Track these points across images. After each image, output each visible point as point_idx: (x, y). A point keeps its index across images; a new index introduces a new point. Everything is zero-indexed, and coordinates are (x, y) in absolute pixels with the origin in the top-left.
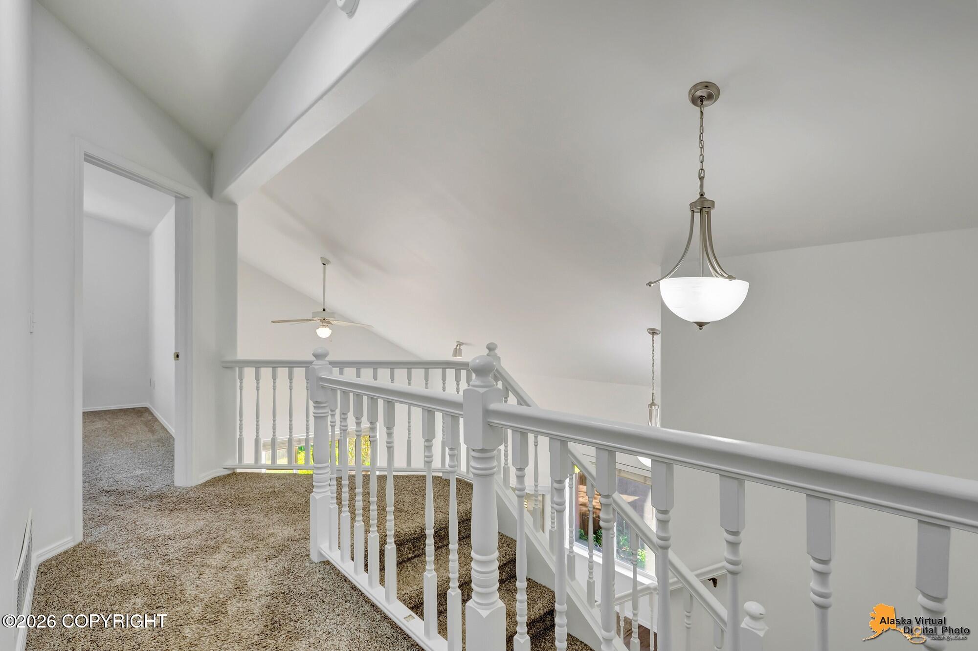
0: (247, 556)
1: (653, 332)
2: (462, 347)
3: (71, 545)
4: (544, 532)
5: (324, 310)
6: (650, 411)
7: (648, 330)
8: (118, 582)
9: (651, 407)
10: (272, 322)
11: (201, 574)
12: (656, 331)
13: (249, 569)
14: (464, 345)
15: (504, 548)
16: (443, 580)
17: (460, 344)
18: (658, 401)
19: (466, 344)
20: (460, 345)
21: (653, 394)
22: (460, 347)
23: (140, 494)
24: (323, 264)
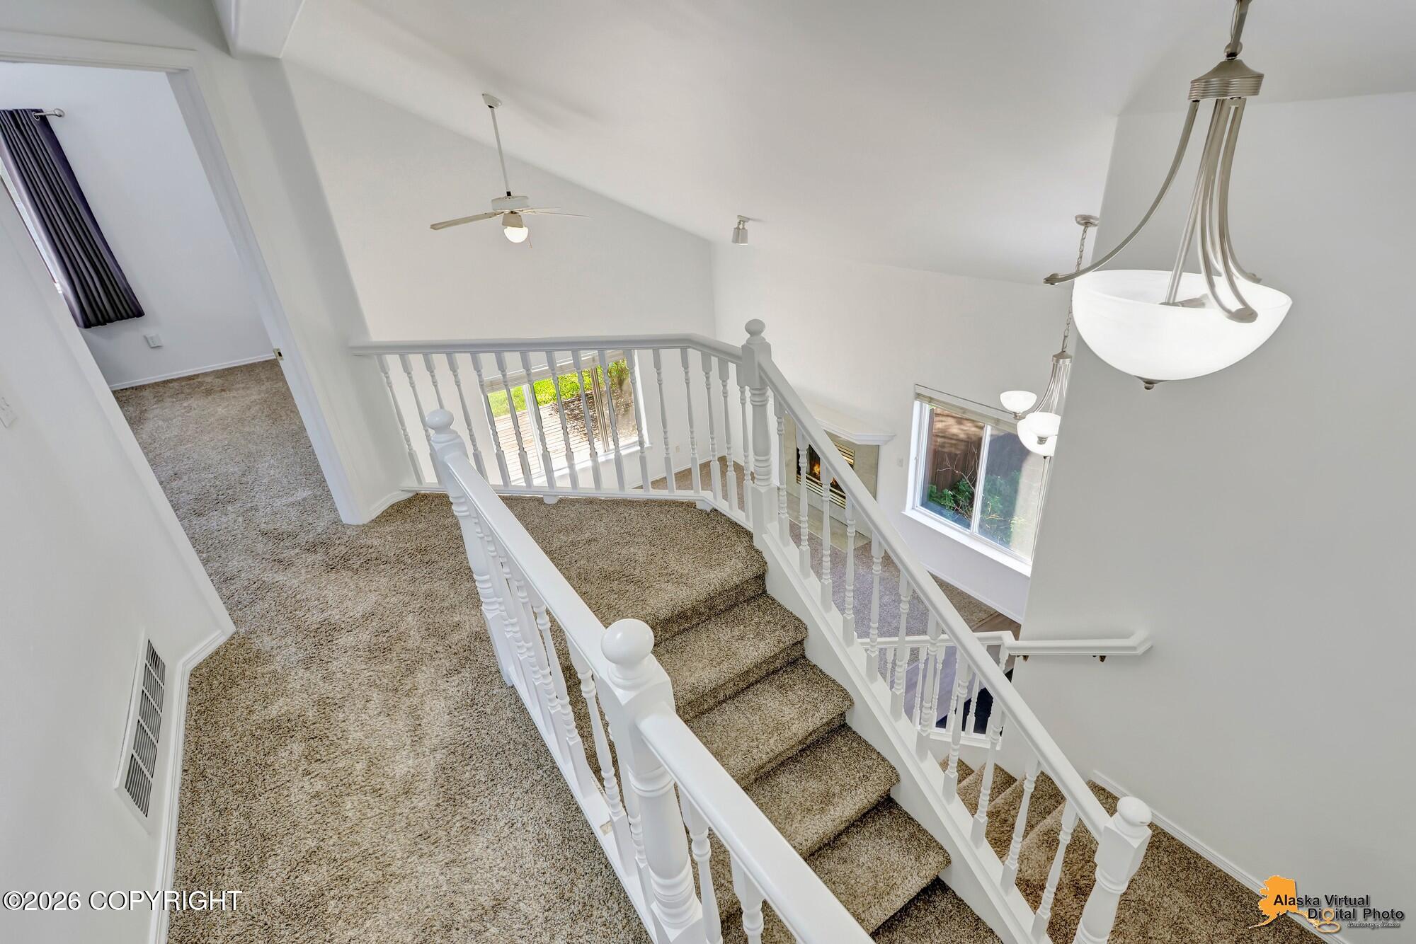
0: (424, 668)
1: (1086, 222)
2: (747, 226)
3: (222, 640)
4: (875, 497)
5: (509, 194)
6: (1055, 367)
7: (1076, 217)
8: (274, 711)
9: (1057, 361)
10: (434, 227)
11: (368, 701)
12: (1092, 221)
13: (425, 695)
14: (750, 221)
15: (777, 633)
16: (685, 689)
17: (743, 220)
18: (1069, 351)
19: (752, 219)
20: (744, 222)
21: (1065, 337)
22: (744, 226)
23: (303, 538)
24: (490, 107)
